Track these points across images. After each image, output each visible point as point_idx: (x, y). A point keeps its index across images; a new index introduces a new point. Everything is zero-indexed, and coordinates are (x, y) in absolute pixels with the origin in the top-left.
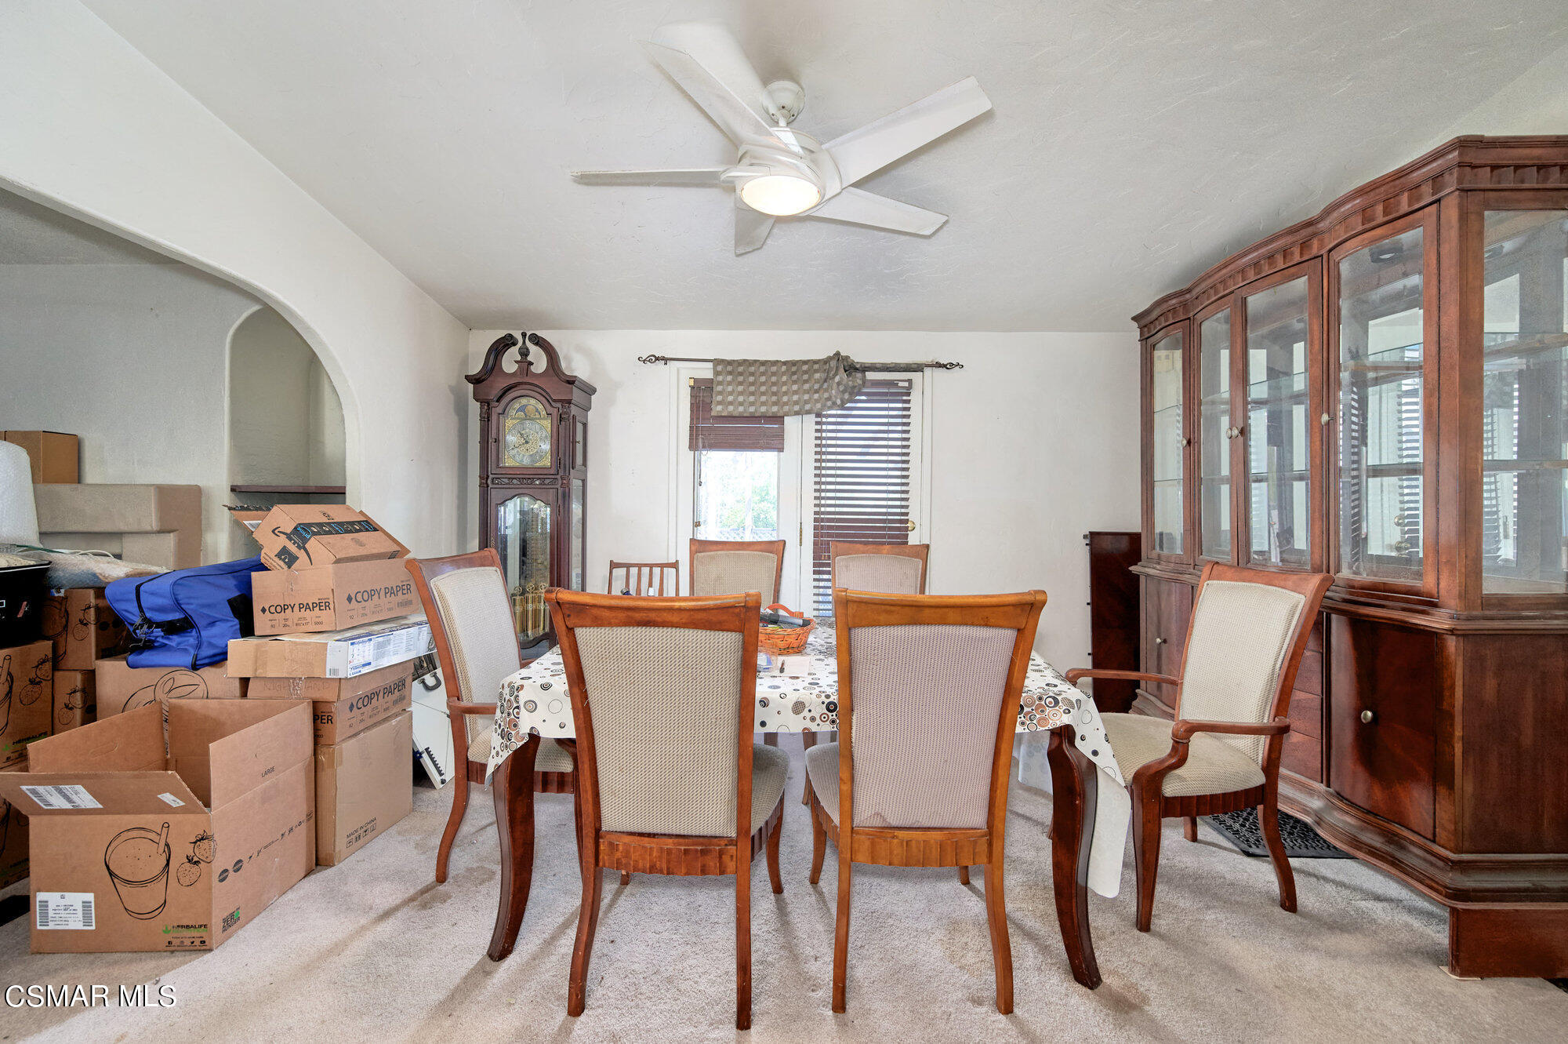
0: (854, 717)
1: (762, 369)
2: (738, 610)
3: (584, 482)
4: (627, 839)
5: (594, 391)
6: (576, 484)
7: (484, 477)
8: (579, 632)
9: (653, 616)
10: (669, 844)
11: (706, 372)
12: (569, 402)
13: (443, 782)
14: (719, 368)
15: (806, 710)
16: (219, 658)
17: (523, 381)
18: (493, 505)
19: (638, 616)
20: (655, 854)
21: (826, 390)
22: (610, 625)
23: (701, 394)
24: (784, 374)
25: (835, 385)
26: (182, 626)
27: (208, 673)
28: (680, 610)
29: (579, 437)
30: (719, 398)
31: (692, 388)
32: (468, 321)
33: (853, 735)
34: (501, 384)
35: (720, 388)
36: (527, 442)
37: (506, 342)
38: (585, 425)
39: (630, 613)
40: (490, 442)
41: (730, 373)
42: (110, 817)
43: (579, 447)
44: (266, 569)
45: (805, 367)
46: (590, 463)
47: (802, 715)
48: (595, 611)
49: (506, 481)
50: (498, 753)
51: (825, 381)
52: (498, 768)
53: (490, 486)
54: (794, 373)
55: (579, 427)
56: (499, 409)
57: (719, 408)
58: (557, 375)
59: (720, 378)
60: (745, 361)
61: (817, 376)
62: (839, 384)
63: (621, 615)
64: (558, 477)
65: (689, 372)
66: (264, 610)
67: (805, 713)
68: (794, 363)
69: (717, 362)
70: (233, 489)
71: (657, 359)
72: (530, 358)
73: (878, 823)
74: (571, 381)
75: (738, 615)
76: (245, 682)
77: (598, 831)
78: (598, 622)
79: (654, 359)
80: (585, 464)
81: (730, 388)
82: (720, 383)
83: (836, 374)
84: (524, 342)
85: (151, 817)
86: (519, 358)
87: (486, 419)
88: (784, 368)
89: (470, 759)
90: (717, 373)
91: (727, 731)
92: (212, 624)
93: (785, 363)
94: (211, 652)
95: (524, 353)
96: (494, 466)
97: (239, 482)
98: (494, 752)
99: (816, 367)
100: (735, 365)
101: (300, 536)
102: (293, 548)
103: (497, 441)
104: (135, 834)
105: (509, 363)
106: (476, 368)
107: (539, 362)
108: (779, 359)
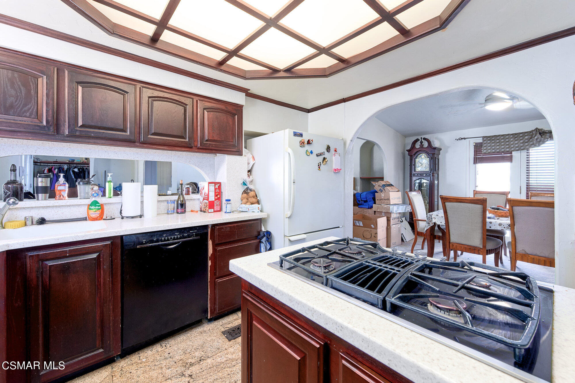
0: (515, 227)
1: (502, 137)
2: (481, 201)
3: (438, 175)
4: (456, 244)
5: (441, 149)
6: (436, 175)
7: (411, 174)
8: (446, 203)
9: (462, 201)
10: (466, 246)
11: (480, 140)
12: (434, 154)
13: (406, 241)
14: (485, 139)
15: (503, 225)
16: (372, 207)
17: (422, 150)
18: (413, 181)
19: (459, 200)
20: (463, 248)
21: (532, 141)
22: (453, 202)
23: (478, 148)
24: (512, 138)
25: (535, 140)
26: (366, 201)
27: (369, 210)
28: (468, 200)
29: (437, 163)
30: (485, 148)
31: (475, 146)
32: (406, 136)
33: (515, 230)
34: (415, 151)
35: (485, 145)
36: (422, 165)
37: (417, 140)
38: (438, 159)
39: (457, 200)
40: (412, 165)
41: (489, 140)
42: (364, 228)
43: (437, 165)
44: (378, 193)
45: (521, 135)
46: (440, 169)
47: (501, 226)
48: (450, 199)
49: (417, 175)
50: (427, 227)
51: (531, 138)
52: (427, 230)
53: (412, 176)
54: (516, 137)
55: (437, 160)
56: (415, 157)
57: (485, 151)
58: (431, 148)
59: (485, 142)
60: (495, 136)
61: (526, 137)
62: (537, 139)
63: (455, 200)
64: (431, 173)
65: (473, 142)
66: (377, 200)
67: (502, 226)
68: (516, 134)
69: (484, 137)
70: (360, 178)
71: (462, 139)
72: (423, 144)
73: (524, 252)
74: (435, 148)
75: (482, 201)
76: (375, 212)
77: (450, 242)
78: (450, 201)
79: (461, 139)
80: (438, 170)
81: (489, 145)
82: (485, 144)
83: (535, 136)
84: (421, 140)
85: (369, 229)
86: (420, 144)
87: (411, 160)
88: (512, 136)
89: (418, 231)
90: (484, 141)
91: (480, 225)
92: (370, 201)
93: (512, 134)
94: (370, 206)
95: (421, 142)
96: (413, 171)
97: (361, 177)
98: (426, 227)
99: (526, 134)
100: (491, 137)
101: (383, 187)
102: (382, 189)
103: (414, 165)
104: (367, 231)
105: (418, 146)
106: (409, 148)
107: (426, 144)
108: (509, 133)
